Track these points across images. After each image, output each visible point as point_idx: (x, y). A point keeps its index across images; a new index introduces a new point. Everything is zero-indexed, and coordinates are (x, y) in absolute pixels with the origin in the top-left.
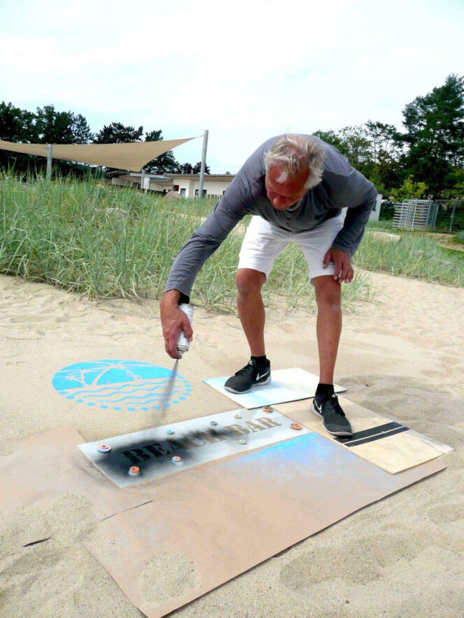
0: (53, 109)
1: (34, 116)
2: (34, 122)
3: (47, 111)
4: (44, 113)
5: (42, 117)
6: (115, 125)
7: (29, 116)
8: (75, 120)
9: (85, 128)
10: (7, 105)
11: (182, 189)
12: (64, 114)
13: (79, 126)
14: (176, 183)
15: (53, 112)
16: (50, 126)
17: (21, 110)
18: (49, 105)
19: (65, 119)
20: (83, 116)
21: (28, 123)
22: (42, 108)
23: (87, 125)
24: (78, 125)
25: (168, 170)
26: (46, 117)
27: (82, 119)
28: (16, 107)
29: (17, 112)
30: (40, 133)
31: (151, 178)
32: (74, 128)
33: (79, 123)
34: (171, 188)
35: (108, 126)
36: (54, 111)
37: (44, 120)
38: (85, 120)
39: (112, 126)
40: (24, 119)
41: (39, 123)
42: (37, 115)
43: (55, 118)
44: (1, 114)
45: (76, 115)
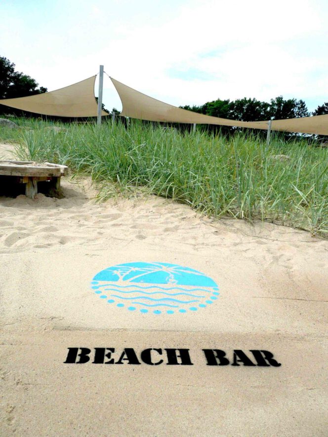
0: (282, 98)
1: (268, 105)
2: (269, 109)
3: (278, 101)
4: (276, 102)
5: (274, 105)
6: (327, 104)
7: (266, 105)
8: (297, 104)
9: (304, 109)
10: (252, 100)
12: (289, 101)
13: (299, 108)
15: (281, 100)
16: (279, 110)
17: (261, 102)
18: (280, 96)
19: (290, 104)
20: (303, 101)
21: (265, 110)
22: (274, 99)
23: (306, 107)
24: (299, 107)
26: (277, 105)
27: (302, 103)
28: (258, 101)
29: (258, 104)
30: (272, 116)
32: (296, 110)
33: (300, 106)
35: (321, 106)
36: (283, 100)
37: (276, 107)
38: (304, 103)
39: (325, 106)
40: (262, 108)
41: (272, 109)
42: (271, 104)
43: (283, 104)
44: (248, 106)
45: (298, 101)
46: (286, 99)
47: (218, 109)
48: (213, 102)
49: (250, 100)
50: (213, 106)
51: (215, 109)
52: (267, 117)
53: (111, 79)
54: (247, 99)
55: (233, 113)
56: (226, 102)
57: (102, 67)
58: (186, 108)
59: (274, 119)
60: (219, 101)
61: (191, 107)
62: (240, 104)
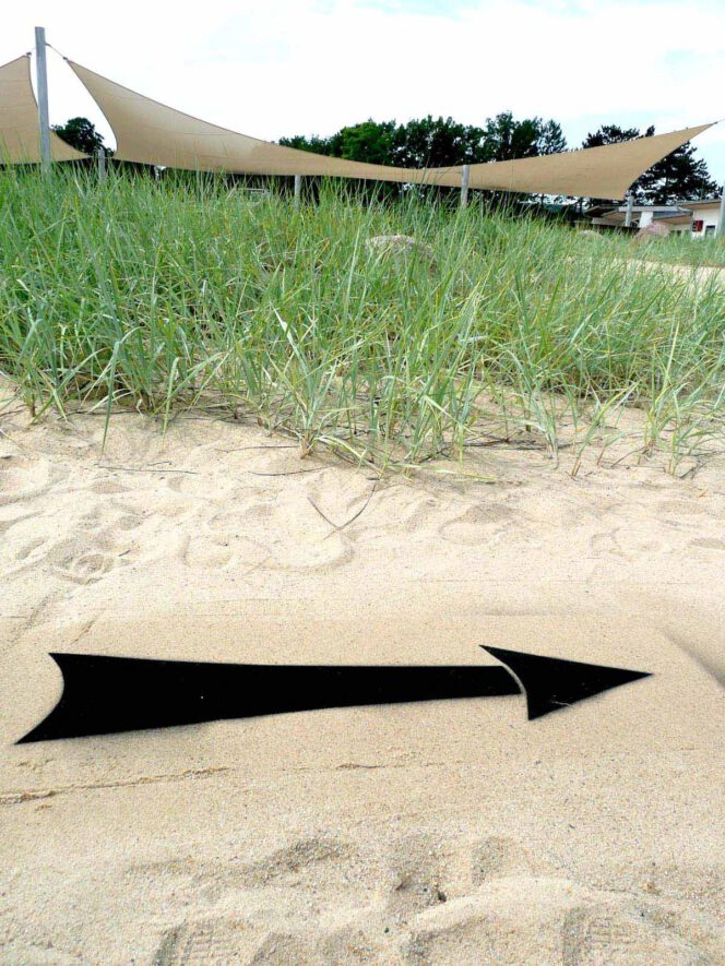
0: (511, 117)
1: (482, 133)
2: (482, 142)
3: (501, 122)
4: (497, 126)
5: (493, 133)
6: (605, 129)
7: (475, 134)
8: (543, 131)
9: (558, 142)
10: (445, 122)
11: (709, 227)
12: (527, 124)
13: (548, 140)
14: (697, 217)
15: (509, 121)
16: (505, 145)
17: (465, 126)
18: (505, 112)
19: (529, 131)
20: (557, 123)
21: (473, 145)
22: (494, 119)
23: (562, 137)
24: (547, 137)
25: (695, 197)
26: (498, 131)
27: (554, 127)
28: (458, 123)
29: (459, 130)
31: (655, 213)
32: (541, 143)
33: (550, 134)
34: (689, 227)
35: (594, 133)
36: (512, 120)
37: (497, 138)
38: (558, 128)
39: (602, 133)
40: (468, 140)
41: (489, 142)
42: (486, 130)
43: (512, 131)
44: (435, 136)
45: (545, 123)
47: (367, 142)
48: (358, 126)
49: (441, 120)
50: (356, 135)
51: (363, 143)
52: (481, 157)
53: (70, 63)
54: (435, 119)
55: (403, 154)
56: (389, 127)
57: (40, 32)
58: (297, 143)
60: (369, 126)
61: (308, 139)
62: (418, 131)
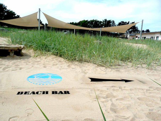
2: (102, 23)
6: (122, 22)
7: (101, 22)
10: (96, 20)
11: (138, 37)
12: (109, 21)
13: (112, 23)
14: (137, 36)
15: (106, 20)
19: (109, 22)
20: (114, 21)
21: (100, 24)
22: (104, 20)
23: (115, 23)
25: (136, 32)
26: (105, 22)
27: (113, 21)
29: (98, 21)
30: (103, 26)
31: (130, 35)
32: (111, 24)
33: (113, 22)
34: (135, 37)
35: (120, 22)
37: (104, 23)
41: (103, 23)
42: (103, 22)
43: (107, 22)
44: (95, 22)
45: (112, 21)
46: (108, 20)
48: (82, 21)
49: (95, 20)
50: (82, 22)
51: (83, 23)
52: (101, 26)
53: (43, 13)
54: (94, 20)
55: (89, 25)
56: (87, 21)
57: (40, 9)
58: (72, 24)
59: (104, 27)
60: (84, 20)
61: (74, 22)
62: (92, 22)
